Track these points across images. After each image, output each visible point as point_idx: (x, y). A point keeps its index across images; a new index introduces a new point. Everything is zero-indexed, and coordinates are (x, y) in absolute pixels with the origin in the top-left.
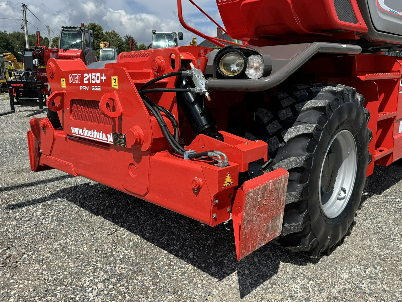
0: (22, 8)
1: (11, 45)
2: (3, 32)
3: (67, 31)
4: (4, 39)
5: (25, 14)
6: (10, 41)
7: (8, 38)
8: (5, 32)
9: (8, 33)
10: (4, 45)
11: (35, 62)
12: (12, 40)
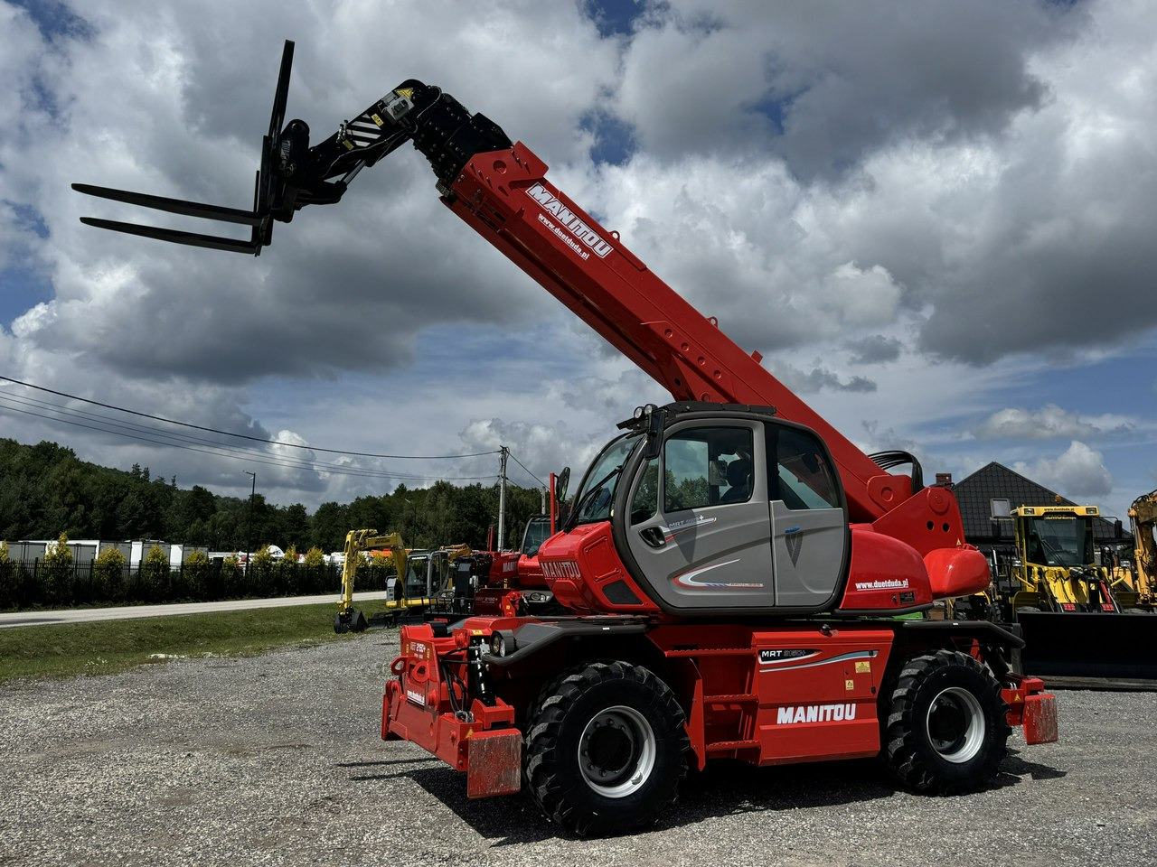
0: (500, 455)
1: (486, 513)
2: (475, 485)
3: (539, 521)
4: (473, 500)
5: (504, 465)
6: (485, 504)
7: (482, 497)
8: (479, 485)
9: (483, 487)
10: (472, 513)
11: (473, 580)
12: (488, 500)
